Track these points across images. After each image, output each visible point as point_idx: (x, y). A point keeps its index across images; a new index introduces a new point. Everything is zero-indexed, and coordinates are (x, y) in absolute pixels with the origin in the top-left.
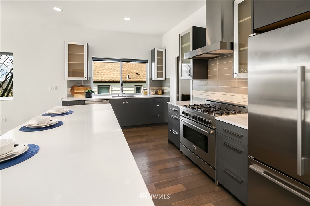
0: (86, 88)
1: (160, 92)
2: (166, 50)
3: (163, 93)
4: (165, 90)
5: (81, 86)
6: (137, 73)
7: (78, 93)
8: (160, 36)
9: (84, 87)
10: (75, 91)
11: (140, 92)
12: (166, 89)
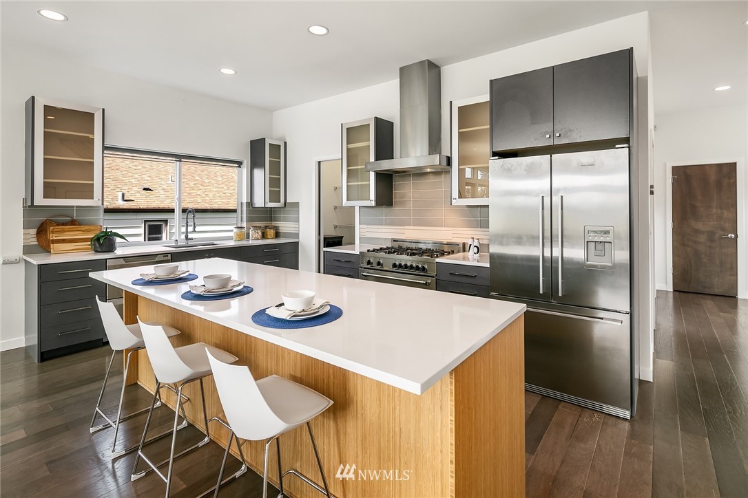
0: (87, 227)
1: (271, 232)
2: (285, 143)
3: (277, 235)
4: (280, 228)
5: (72, 221)
6: (146, 186)
7: (64, 241)
8: (268, 111)
9: (80, 225)
10: (53, 237)
11: (162, 237)
12: (285, 226)
